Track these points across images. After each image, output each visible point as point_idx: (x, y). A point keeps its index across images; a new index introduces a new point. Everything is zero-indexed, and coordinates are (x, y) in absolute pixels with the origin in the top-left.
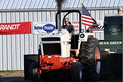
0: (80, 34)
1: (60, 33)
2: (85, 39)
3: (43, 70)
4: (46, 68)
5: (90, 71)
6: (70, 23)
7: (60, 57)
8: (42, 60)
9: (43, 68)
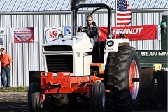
0: (108, 40)
1: (75, 39)
2: (115, 48)
3: (47, 95)
4: (52, 91)
5: (121, 98)
6: (94, 23)
7: (71, 75)
8: (44, 80)
9: (47, 92)
